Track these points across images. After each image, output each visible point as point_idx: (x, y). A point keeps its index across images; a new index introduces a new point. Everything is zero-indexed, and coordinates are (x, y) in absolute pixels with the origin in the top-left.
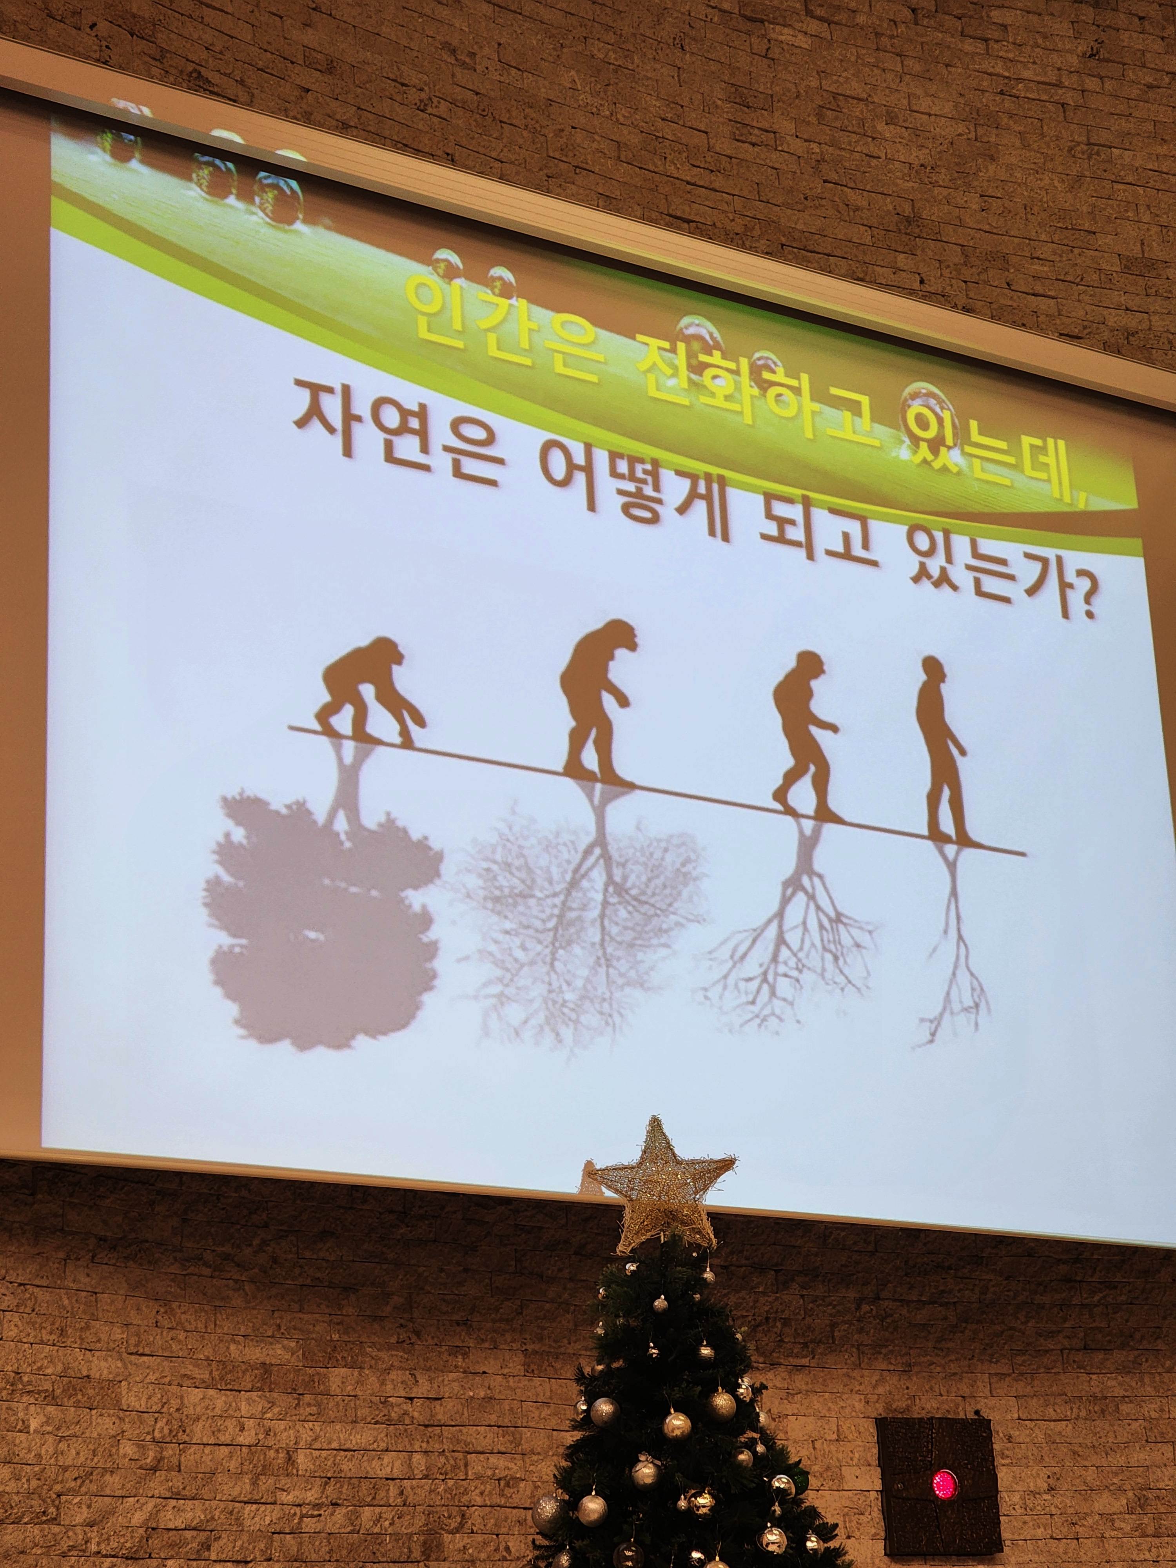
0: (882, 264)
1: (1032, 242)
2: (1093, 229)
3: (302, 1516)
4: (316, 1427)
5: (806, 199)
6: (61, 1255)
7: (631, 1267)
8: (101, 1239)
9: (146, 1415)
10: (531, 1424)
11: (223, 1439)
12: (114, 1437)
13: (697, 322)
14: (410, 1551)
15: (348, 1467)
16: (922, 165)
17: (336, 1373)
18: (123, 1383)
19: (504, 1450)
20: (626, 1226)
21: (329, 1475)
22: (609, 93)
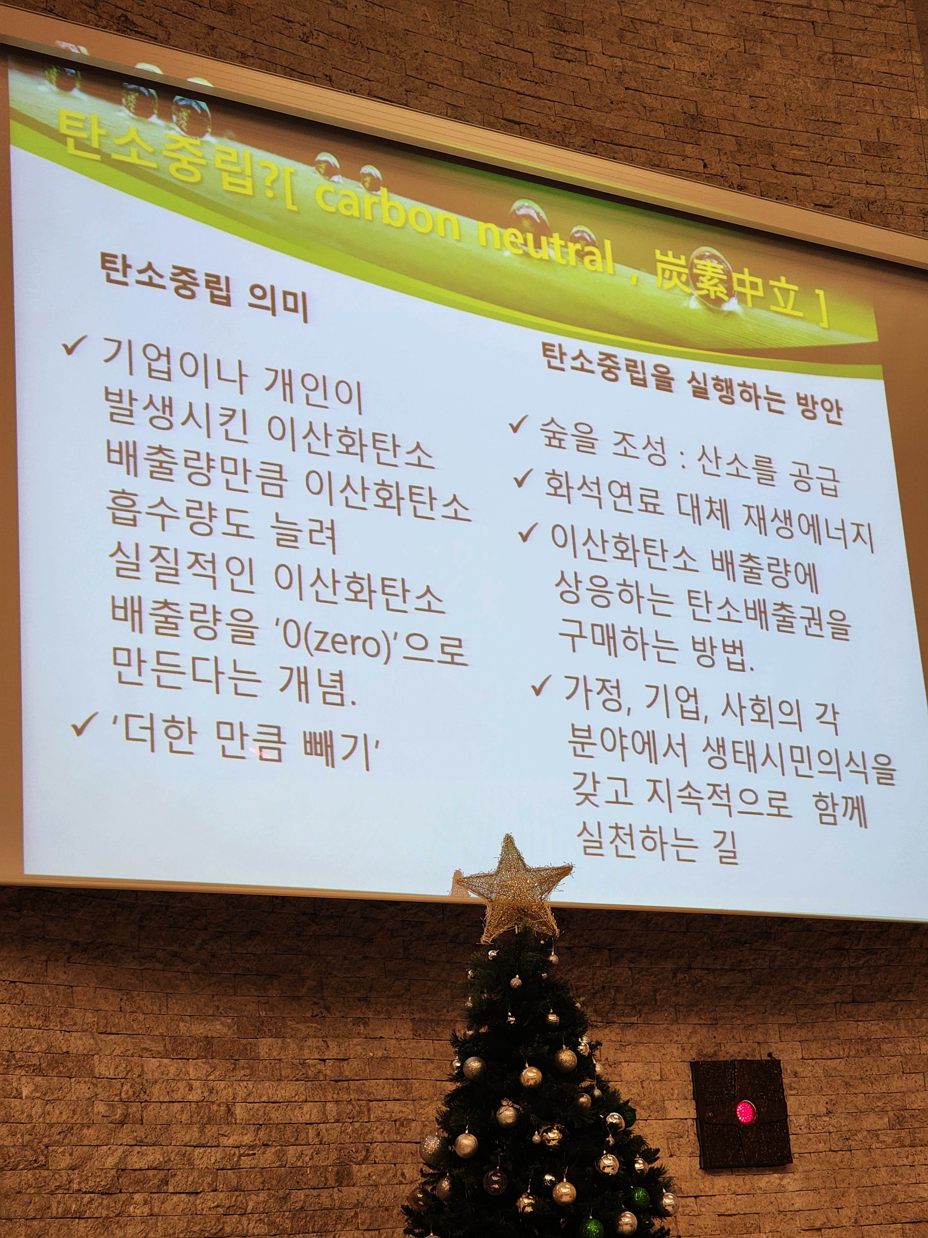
0: (673, 152)
1: (791, 132)
2: (839, 121)
3: (240, 1156)
4: (249, 1085)
5: (612, 103)
6: (43, 957)
7: (492, 953)
8: (74, 944)
9: (114, 1081)
10: (418, 1076)
11: (177, 1096)
12: (89, 1098)
13: (526, 204)
14: (326, 1179)
15: (276, 1116)
16: (703, 74)
17: (264, 1042)
18: (96, 1056)
19: (398, 1097)
20: (487, 921)
21: (261, 1123)
22: (454, 23)
